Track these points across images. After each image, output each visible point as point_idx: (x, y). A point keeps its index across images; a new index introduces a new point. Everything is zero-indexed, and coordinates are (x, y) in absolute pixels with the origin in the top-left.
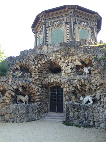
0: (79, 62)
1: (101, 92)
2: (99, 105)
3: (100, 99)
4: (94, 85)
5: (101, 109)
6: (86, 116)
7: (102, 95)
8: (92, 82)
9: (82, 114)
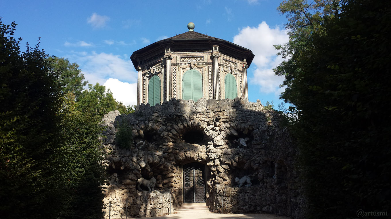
0: (234, 131)
1: (264, 171)
2: (262, 186)
3: (263, 179)
4: (257, 163)
5: (264, 191)
6: (247, 200)
7: (265, 174)
8: (253, 158)
9: (241, 198)
